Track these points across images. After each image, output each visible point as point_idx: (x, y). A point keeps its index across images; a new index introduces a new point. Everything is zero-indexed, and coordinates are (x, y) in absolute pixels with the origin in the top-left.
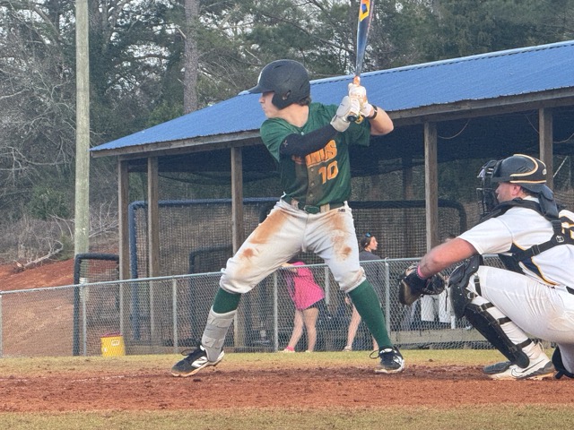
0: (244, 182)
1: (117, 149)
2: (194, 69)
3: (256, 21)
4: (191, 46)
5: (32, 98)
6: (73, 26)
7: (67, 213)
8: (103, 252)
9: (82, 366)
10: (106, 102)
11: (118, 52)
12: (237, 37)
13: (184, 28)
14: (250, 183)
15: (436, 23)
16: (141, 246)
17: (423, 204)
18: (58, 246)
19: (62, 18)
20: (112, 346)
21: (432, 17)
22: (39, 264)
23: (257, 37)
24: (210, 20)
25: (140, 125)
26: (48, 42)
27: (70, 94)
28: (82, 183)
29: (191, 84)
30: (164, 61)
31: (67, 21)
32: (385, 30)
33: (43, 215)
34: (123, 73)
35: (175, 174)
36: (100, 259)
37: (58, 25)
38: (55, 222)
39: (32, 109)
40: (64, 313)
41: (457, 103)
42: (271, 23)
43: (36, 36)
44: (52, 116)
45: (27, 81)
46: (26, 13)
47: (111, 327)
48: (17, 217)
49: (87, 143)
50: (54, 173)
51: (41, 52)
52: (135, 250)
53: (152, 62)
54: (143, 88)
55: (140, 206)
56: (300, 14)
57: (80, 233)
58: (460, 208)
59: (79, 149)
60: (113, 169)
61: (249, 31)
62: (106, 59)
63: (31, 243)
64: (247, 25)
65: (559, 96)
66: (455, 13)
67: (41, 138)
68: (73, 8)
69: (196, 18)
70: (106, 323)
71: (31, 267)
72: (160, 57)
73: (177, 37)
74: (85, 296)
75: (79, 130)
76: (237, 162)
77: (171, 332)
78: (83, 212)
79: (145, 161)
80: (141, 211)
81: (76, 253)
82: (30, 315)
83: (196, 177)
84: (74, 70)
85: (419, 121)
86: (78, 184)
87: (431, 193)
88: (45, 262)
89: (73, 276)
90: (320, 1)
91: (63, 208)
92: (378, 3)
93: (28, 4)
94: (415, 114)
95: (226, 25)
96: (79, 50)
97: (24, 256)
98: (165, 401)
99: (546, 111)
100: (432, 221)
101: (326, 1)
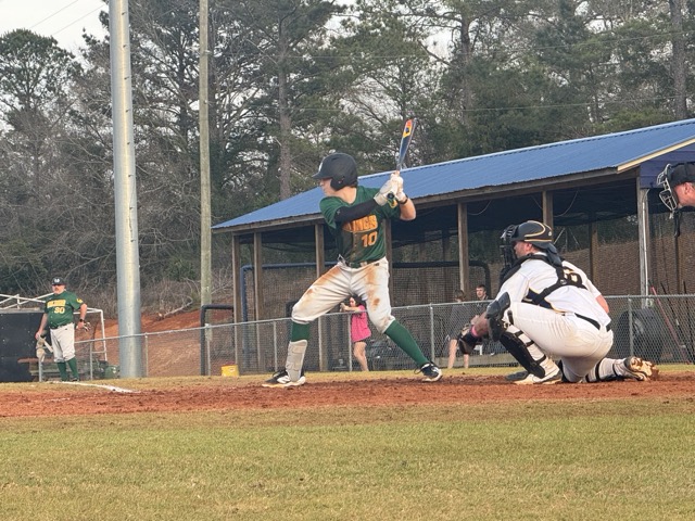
0: (325, 249)
1: (231, 227)
2: (287, 168)
3: (332, 132)
4: (285, 150)
5: (169, 192)
6: (197, 138)
7: (195, 276)
8: (222, 304)
9: (207, 383)
10: (223, 194)
11: (232, 157)
12: (319, 144)
13: (279, 137)
14: (331, 251)
15: (466, 132)
16: (250, 300)
17: (458, 264)
18: (189, 301)
19: (189, 133)
20: (229, 371)
21: (463, 127)
22: (175, 314)
23: (333, 144)
24: (299, 133)
25: (248, 210)
26: (179, 150)
27: (197, 190)
28: (206, 253)
29: (285, 180)
30: (265, 163)
31: (194, 135)
32: (429, 137)
33: (177, 278)
34: (235, 172)
35: (274, 245)
36: (220, 309)
37: (187, 138)
38: (187, 282)
39: (169, 199)
40: (193, 350)
41: (481, 188)
42: (344, 134)
43: (171, 147)
44: (183, 205)
45: (164, 180)
46: (164, 129)
47: (229, 360)
48: (158, 280)
49: (209, 224)
50: (185, 247)
51: (175, 158)
52: (245, 302)
53: (257, 164)
54: (251, 184)
55: (249, 269)
56: (366, 127)
57: (206, 291)
58: (485, 266)
59: (203, 228)
60: (228, 243)
61: (328, 139)
62: (223, 162)
63: (169, 299)
64: (326, 135)
65: (557, 181)
66: (479, 124)
67: (176, 221)
68: (198, 125)
69: (289, 131)
70: (225, 356)
71: (170, 316)
72: (262, 160)
73: (275, 145)
74: (209, 336)
75: (203, 215)
76: (320, 236)
77: (273, 361)
78: (207, 276)
79: (252, 235)
80: (250, 273)
81: (202, 304)
82: (169, 351)
83: (289, 247)
84: (199, 170)
85: (453, 203)
86: (203, 254)
87: (464, 255)
88: (179, 312)
89: (199, 322)
90: (380, 117)
91: (192, 273)
92: (422, 117)
93: (164, 123)
94: (451, 197)
95: (311, 136)
96: (202, 155)
97: (163, 309)
98: (266, 403)
99: (548, 193)
100: (465, 276)
101: (385, 117)
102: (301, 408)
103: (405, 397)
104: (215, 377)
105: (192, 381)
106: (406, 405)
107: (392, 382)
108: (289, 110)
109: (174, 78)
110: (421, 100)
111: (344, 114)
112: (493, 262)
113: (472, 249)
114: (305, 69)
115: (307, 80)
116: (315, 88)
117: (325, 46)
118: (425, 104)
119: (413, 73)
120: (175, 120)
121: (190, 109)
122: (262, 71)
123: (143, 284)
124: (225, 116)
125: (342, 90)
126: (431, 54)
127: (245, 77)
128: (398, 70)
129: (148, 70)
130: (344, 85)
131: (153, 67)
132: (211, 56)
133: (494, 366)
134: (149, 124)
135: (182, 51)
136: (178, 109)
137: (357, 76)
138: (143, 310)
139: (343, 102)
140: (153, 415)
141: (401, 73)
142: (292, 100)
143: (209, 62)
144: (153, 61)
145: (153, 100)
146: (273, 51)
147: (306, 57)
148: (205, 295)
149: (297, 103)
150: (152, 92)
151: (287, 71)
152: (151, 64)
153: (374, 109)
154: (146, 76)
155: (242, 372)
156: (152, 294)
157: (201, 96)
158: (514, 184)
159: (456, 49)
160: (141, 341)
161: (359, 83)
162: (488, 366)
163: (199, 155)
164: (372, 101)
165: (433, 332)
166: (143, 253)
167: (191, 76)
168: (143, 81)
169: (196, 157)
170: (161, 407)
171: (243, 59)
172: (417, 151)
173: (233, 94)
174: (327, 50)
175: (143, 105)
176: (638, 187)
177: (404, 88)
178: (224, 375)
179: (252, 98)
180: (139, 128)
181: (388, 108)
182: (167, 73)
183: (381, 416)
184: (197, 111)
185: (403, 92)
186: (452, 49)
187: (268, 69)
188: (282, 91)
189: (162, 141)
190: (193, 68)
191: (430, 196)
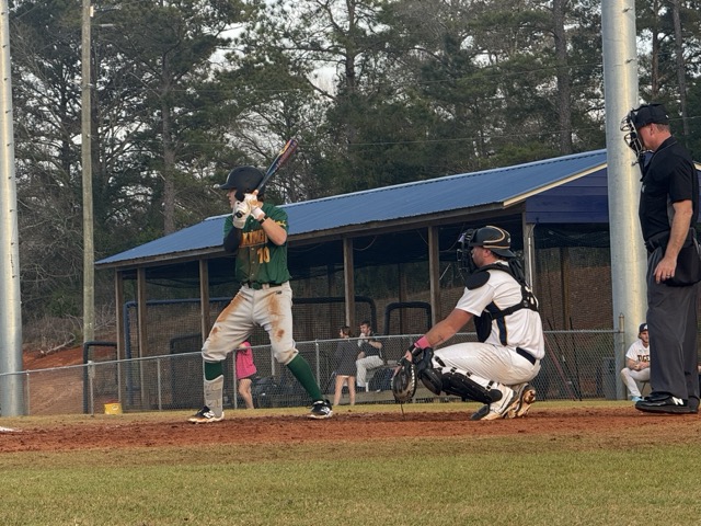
0: (210, 284)
1: (114, 263)
2: (172, 204)
3: (217, 167)
4: (169, 185)
5: (50, 227)
6: (80, 172)
7: (78, 313)
8: (105, 341)
9: (90, 421)
10: (106, 229)
11: (115, 191)
12: (203, 179)
13: (163, 173)
14: (215, 287)
15: (351, 167)
16: (133, 336)
17: (343, 300)
18: (71, 337)
19: (72, 167)
20: (112, 409)
21: (348, 161)
22: (57, 351)
23: (218, 178)
24: (183, 167)
25: (130, 246)
26: (62, 185)
27: (79, 225)
28: (88, 290)
29: (169, 215)
30: (149, 198)
31: (76, 169)
32: (314, 172)
33: (60, 314)
34: (119, 207)
35: (158, 281)
36: (102, 346)
37: (69, 172)
38: (69, 318)
39: (51, 234)
40: (76, 387)
41: (367, 223)
43: (53, 181)
44: (66, 240)
45: (46, 214)
46: (46, 164)
47: (112, 397)
48: (40, 316)
49: (92, 259)
50: (68, 283)
51: (57, 192)
52: (129, 338)
53: (141, 199)
54: (134, 219)
55: (132, 305)
56: (250, 161)
57: (88, 327)
58: (371, 302)
59: (86, 264)
60: (111, 279)
61: (212, 174)
62: (106, 197)
63: (51, 336)
64: (210, 170)
65: (443, 217)
66: (365, 159)
67: (58, 256)
68: (80, 160)
69: (173, 165)
70: (107, 394)
71: (52, 353)
72: (146, 195)
73: (158, 179)
74: (92, 374)
75: (86, 250)
76: (204, 271)
77: (156, 400)
78: (90, 312)
79: (135, 271)
80: (133, 309)
81: (85, 341)
82: (51, 389)
83: (174, 283)
84: (82, 205)
85: (339, 238)
86: (85, 290)
87: (350, 290)
88: (62, 349)
89: (82, 359)
90: (264, 151)
91: (75, 309)
92: (307, 152)
93: (46, 157)
94: (336, 232)
95: (195, 170)
96: (84, 190)
97: (45, 346)
98: (150, 441)
99: (434, 228)
100: (351, 312)
101: (269, 151)
102: (185, 446)
103: (290, 435)
104: (97, 415)
105: (74, 419)
106: (292, 443)
107: (277, 419)
108: (173, 145)
109: (56, 112)
110: (305, 134)
111: (228, 149)
112: (379, 297)
113: (358, 285)
114: (189, 102)
115: (191, 114)
116: (198, 123)
117: (210, 79)
118: (310, 138)
119: (298, 107)
120: (57, 154)
121: (72, 143)
122: (146, 104)
123: (25, 320)
124: (108, 150)
125: (226, 125)
126: (315, 88)
127: (128, 111)
128: (282, 104)
129: (30, 103)
130: (229, 119)
131: (35, 101)
132: (93, 90)
133: (380, 403)
134: (31, 158)
135: (64, 84)
136: (60, 143)
137: (241, 110)
138: (25, 346)
139: (228, 136)
140: (35, 454)
141: (285, 108)
142: (176, 134)
143: (92, 95)
144: (35, 94)
145: (35, 133)
146: (157, 84)
147: (190, 90)
148: (88, 332)
149: (181, 137)
150: (34, 126)
151: (171, 105)
152: (33, 97)
153: (259, 143)
154: (27, 109)
155: (125, 409)
156: (33, 330)
157: (84, 130)
158: (400, 219)
159: (342, 83)
160: (22, 378)
161: (243, 117)
162: (374, 403)
163: (81, 189)
164: (256, 135)
165: (318, 368)
166: (25, 288)
167: (73, 109)
168: (25, 115)
169: (79, 191)
170: (44, 446)
171: (126, 92)
172: (302, 185)
173: (115, 128)
174: (211, 84)
175: (25, 139)
176: (524, 222)
177: (288, 121)
178: (107, 413)
179: (136, 132)
180: (21, 163)
181: (273, 143)
182: (49, 106)
183: (266, 454)
184: (80, 146)
185: (287, 127)
186: (337, 83)
187: (152, 103)
188: (165, 125)
189: (45, 175)
190: (75, 102)
191: (315, 231)
